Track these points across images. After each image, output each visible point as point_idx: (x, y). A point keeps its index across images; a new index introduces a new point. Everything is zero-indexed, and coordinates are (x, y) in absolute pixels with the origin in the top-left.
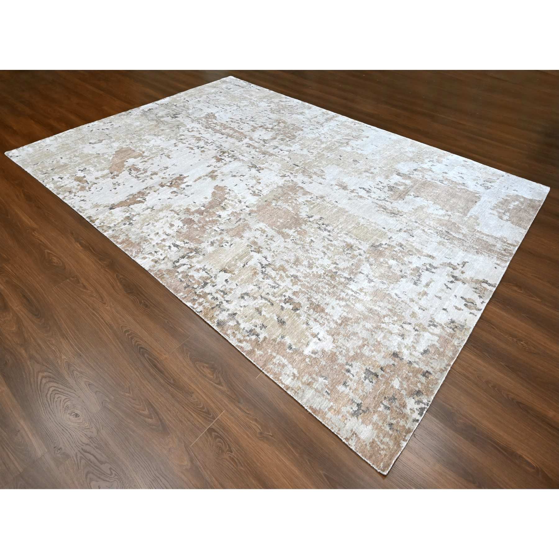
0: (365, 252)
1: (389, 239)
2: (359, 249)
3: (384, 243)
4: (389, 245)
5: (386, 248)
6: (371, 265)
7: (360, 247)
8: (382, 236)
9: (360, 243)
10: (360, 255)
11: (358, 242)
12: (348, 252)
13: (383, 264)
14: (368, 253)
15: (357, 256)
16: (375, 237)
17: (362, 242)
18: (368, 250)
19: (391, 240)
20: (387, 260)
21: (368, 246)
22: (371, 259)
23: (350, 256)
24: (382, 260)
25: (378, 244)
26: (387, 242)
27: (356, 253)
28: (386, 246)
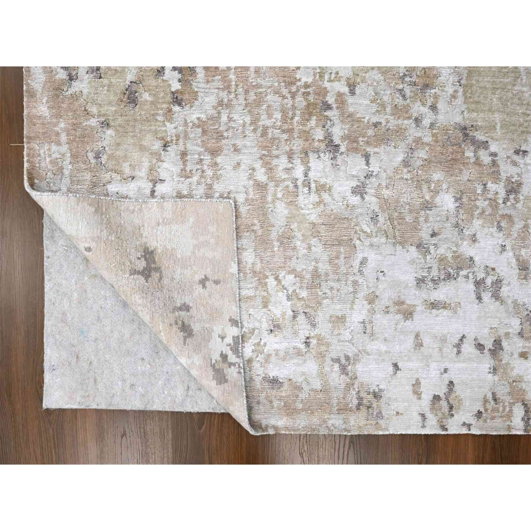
0: (432, 125)
1: (517, 152)
2: (434, 108)
3: (493, 148)
4: (494, 163)
5: (478, 163)
6: (406, 163)
7: (440, 106)
8: (513, 132)
9: (454, 96)
10: (418, 121)
11: (451, 91)
12: (408, 91)
13: (425, 187)
14: (433, 135)
15: (409, 118)
16: (497, 117)
17: (460, 100)
18: (445, 130)
19: (516, 158)
20: (445, 186)
21: (458, 119)
22: (422, 154)
23: (399, 101)
24: (437, 176)
25: (480, 136)
26: (502, 155)
27: (417, 109)
28: (486, 159)
